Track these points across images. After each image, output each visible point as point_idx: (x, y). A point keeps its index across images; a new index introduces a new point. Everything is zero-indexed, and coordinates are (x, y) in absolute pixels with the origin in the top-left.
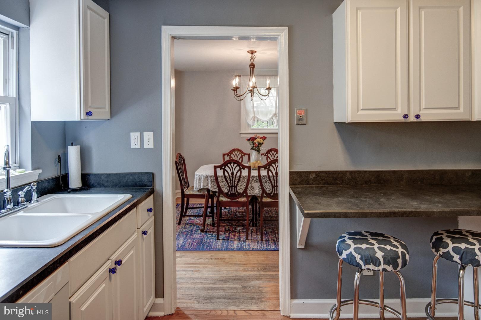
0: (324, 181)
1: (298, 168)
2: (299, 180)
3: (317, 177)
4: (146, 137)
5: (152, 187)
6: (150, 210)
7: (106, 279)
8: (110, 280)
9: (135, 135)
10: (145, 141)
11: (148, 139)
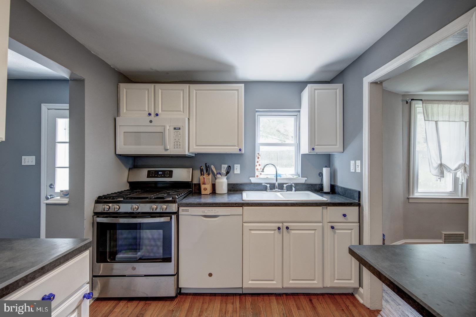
4: (357, 164)
5: (357, 201)
6: (344, 215)
7: (275, 230)
8: (280, 233)
9: (352, 162)
10: (357, 167)
11: (358, 166)
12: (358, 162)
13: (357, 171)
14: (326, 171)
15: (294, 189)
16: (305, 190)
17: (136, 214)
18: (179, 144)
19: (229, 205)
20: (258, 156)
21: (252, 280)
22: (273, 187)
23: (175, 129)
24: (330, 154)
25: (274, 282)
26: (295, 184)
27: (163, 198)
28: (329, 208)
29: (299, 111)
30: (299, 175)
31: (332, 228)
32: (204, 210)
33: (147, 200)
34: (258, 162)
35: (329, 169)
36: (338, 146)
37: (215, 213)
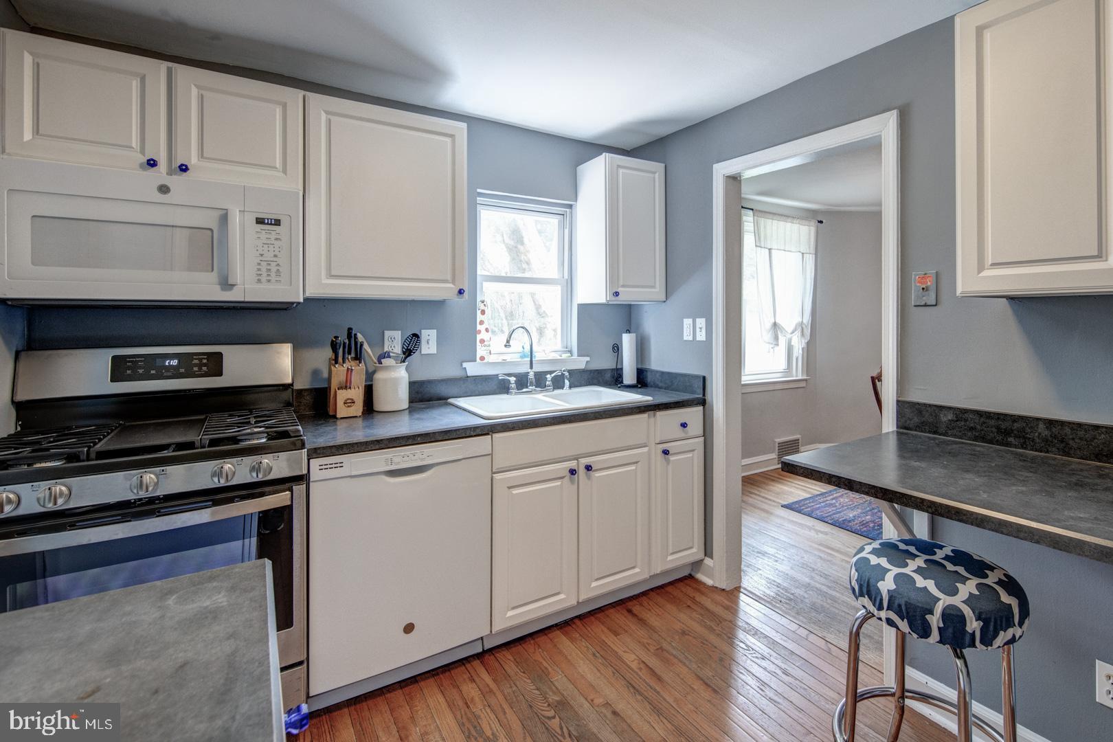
0: (974, 433)
1: (918, 395)
2: (916, 420)
3: (957, 421)
4: (698, 326)
5: (701, 396)
6: (684, 425)
7: (563, 477)
8: (572, 481)
9: (687, 322)
10: (698, 330)
11: (701, 328)
12: (701, 322)
13: (699, 338)
14: (628, 341)
15: (567, 383)
16: (587, 385)
17: (143, 505)
18: (274, 269)
19: (458, 433)
20: (482, 307)
21: (514, 608)
22: (522, 382)
23: (260, 221)
24: (631, 305)
25: (562, 596)
26: (569, 371)
27: (235, 440)
28: (659, 414)
29: (570, 206)
30: (570, 352)
31: (666, 452)
32: (390, 456)
33: (165, 453)
34: (482, 323)
35: (633, 335)
36: (657, 290)
37: (423, 460)
